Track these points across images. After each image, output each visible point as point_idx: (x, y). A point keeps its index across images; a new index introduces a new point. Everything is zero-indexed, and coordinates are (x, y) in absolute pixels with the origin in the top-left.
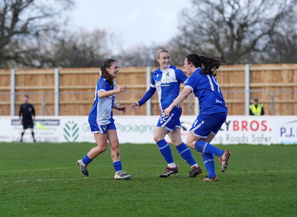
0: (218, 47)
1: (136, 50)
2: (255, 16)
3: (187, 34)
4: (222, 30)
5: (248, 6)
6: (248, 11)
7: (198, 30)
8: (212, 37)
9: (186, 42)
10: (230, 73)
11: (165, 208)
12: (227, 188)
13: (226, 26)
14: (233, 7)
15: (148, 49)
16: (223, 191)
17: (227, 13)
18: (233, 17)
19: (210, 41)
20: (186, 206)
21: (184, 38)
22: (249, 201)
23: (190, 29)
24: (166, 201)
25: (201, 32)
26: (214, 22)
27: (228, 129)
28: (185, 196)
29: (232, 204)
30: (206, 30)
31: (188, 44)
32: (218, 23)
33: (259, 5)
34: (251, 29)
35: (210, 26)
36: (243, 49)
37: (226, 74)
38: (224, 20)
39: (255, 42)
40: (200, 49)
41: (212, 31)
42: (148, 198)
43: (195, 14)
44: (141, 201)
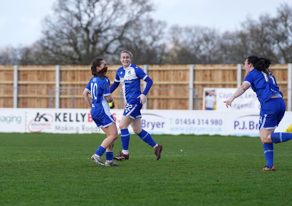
0: (76, 49)
1: (5, 50)
2: (108, 24)
3: (49, 38)
4: (79, 35)
5: (102, 15)
6: (102, 19)
7: (59, 34)
8: (71, 41)
9: (49, 44)
10: (86, 72)
11: (27, 189)
12: (81, 171)
13: (83, 32)
14: (89, 16)
15: (15, 50)
16: (78, 174)
17: (84, 20)
18: (89, 24)
19: (70, 44)
20: (46, 187)
21: (46, 40)
22: (100, 182)
23: (52, 33)
24: (29, 182)
25: (62, 36)
26: (73, 28)
27: (83, 121)
28: (45, 178)
29: (85, 185)
30: (66, 35)
31: (51, 47)
32: (77, 29)
33: (111, 14)
34: (104, 34)
35: (69, 31)
36: (97, 52)
37: (83, 73)
38: (82, 27)
39: (107, 46)
40: (61, 51)
41: (71, 36)
42: (13, 180)
43: (57, 20)
44: (7, 183)
